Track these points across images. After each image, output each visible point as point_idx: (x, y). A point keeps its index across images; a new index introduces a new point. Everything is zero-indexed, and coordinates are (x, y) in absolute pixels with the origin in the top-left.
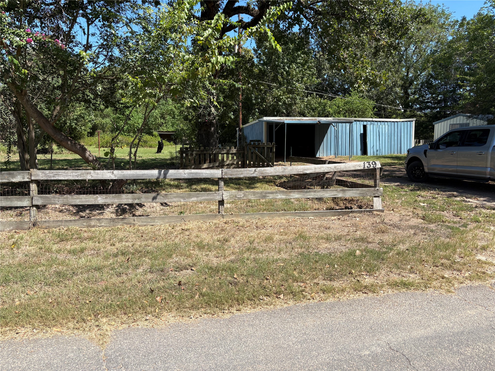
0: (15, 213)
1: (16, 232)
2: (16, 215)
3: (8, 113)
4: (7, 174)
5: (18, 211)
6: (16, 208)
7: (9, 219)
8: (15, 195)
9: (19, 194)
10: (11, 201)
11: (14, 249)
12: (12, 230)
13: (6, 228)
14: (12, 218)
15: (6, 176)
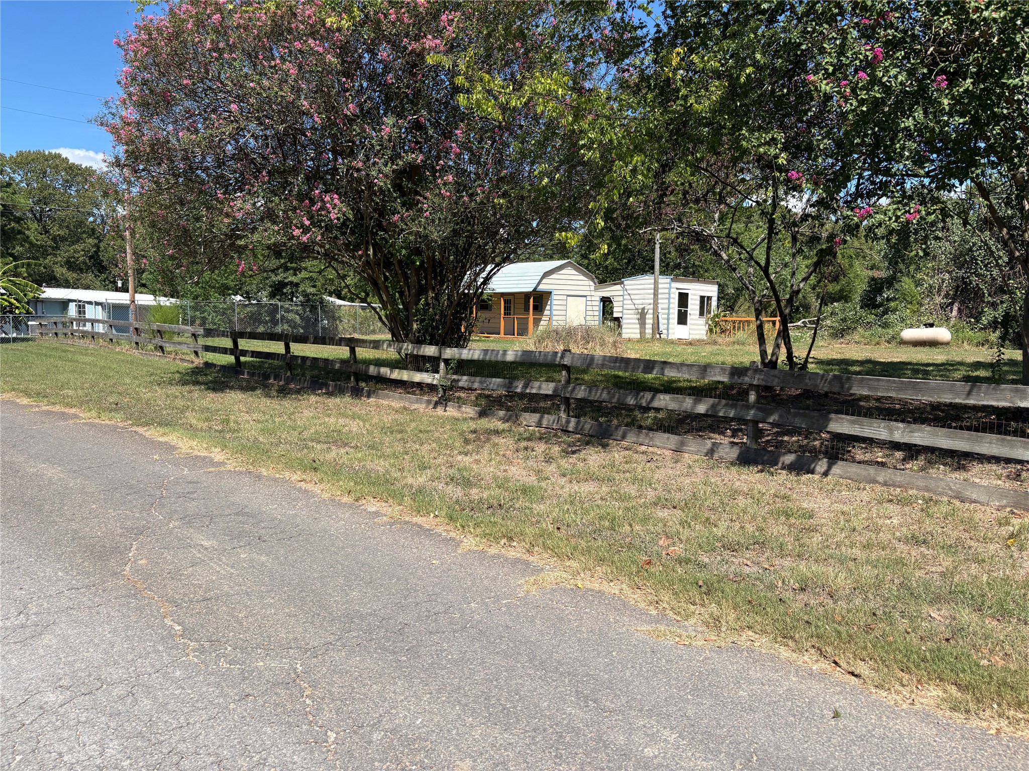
0: (1005, 472)
1: (1013, 513)
2: (1008, 476)
3: (989, 263)
4: (1011, 390)
5: (1012, 468)
6: (1008, 461)
7: (995, 482)
8: (1006, 434)
9: (1015, 433)
10: (1012, 447)
11: (1013, 548)
12: (1005, 507)
13: (993, 501)
14: (999, 482)
15: (1009, 395)
